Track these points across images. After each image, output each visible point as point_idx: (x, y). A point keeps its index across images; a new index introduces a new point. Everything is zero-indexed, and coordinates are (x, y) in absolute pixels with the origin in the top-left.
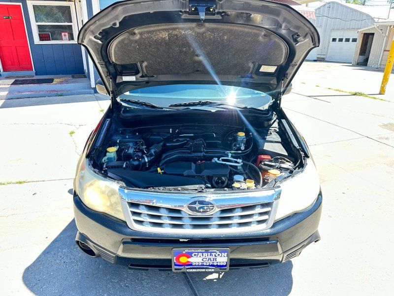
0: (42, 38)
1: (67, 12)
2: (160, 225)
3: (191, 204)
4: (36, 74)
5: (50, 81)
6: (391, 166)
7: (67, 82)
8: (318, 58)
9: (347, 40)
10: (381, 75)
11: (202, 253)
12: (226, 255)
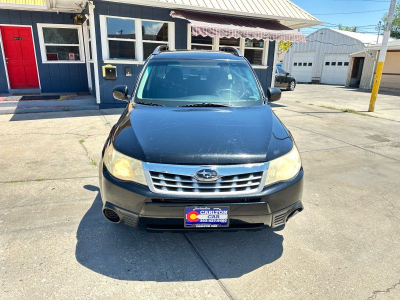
0: (49, 57)
1: (74, 34)
2: (175, 189)
3: (199, 172)
4: (43, 91)
5: (57, 98)
6: (374, 168)
7: (73, 98)
8: (312, 80)
9: (340, 64)
10: (370, 94)
11: (208, 210)
12: (226, 213)
